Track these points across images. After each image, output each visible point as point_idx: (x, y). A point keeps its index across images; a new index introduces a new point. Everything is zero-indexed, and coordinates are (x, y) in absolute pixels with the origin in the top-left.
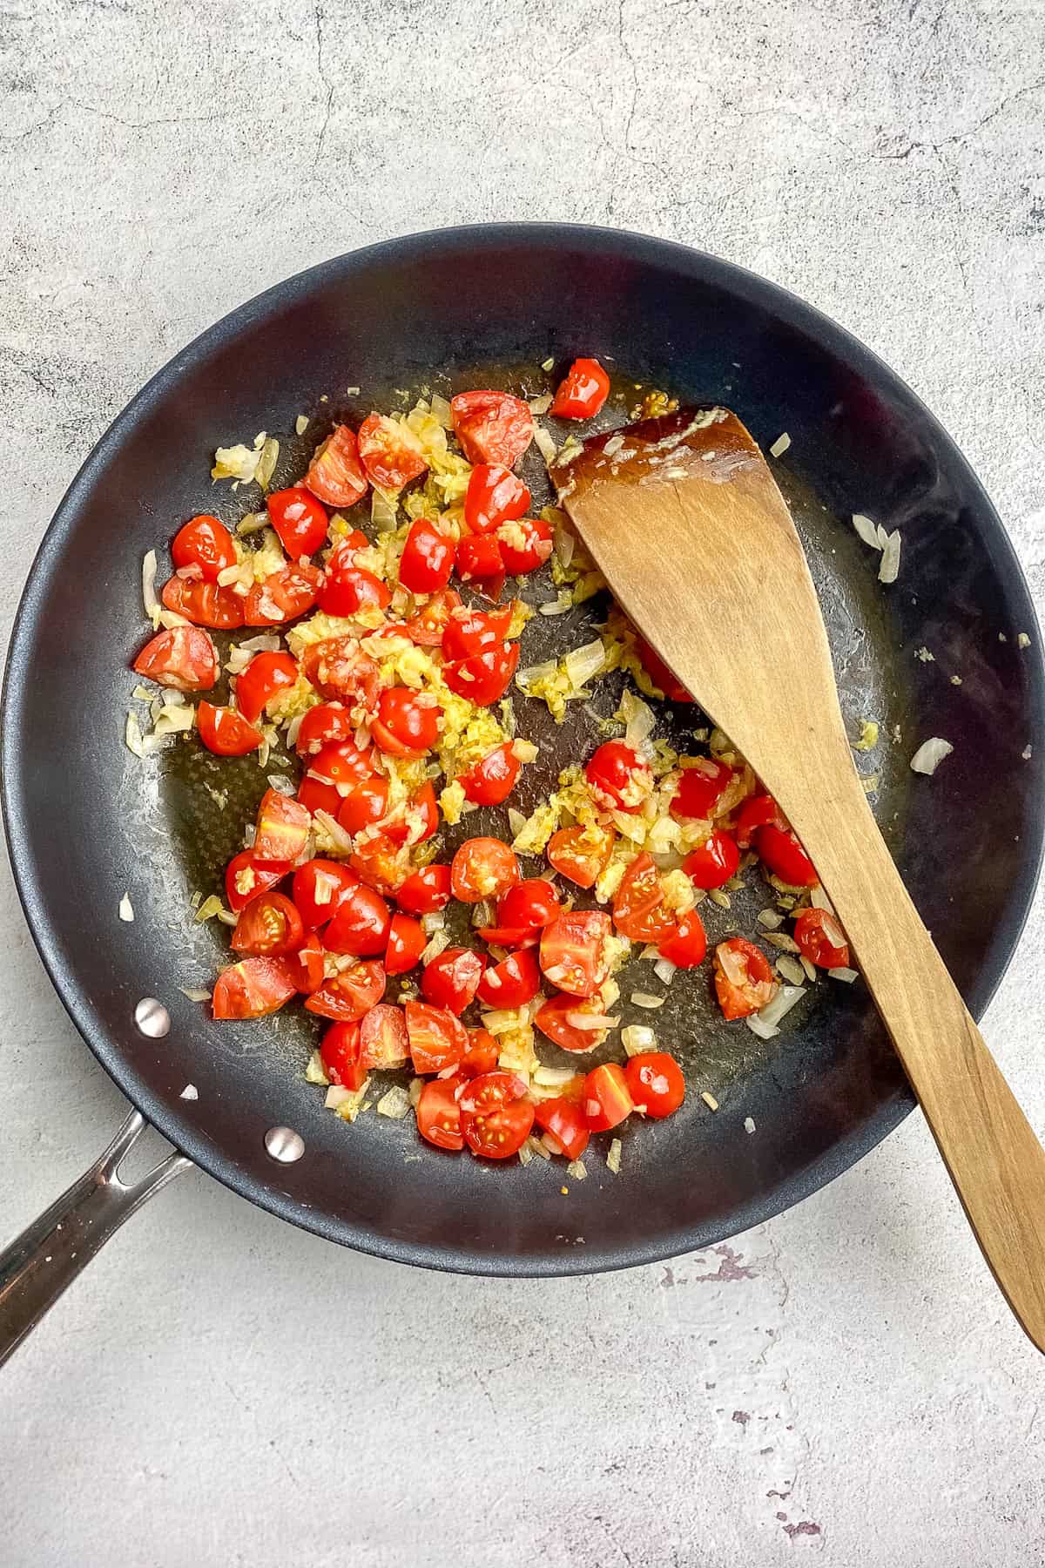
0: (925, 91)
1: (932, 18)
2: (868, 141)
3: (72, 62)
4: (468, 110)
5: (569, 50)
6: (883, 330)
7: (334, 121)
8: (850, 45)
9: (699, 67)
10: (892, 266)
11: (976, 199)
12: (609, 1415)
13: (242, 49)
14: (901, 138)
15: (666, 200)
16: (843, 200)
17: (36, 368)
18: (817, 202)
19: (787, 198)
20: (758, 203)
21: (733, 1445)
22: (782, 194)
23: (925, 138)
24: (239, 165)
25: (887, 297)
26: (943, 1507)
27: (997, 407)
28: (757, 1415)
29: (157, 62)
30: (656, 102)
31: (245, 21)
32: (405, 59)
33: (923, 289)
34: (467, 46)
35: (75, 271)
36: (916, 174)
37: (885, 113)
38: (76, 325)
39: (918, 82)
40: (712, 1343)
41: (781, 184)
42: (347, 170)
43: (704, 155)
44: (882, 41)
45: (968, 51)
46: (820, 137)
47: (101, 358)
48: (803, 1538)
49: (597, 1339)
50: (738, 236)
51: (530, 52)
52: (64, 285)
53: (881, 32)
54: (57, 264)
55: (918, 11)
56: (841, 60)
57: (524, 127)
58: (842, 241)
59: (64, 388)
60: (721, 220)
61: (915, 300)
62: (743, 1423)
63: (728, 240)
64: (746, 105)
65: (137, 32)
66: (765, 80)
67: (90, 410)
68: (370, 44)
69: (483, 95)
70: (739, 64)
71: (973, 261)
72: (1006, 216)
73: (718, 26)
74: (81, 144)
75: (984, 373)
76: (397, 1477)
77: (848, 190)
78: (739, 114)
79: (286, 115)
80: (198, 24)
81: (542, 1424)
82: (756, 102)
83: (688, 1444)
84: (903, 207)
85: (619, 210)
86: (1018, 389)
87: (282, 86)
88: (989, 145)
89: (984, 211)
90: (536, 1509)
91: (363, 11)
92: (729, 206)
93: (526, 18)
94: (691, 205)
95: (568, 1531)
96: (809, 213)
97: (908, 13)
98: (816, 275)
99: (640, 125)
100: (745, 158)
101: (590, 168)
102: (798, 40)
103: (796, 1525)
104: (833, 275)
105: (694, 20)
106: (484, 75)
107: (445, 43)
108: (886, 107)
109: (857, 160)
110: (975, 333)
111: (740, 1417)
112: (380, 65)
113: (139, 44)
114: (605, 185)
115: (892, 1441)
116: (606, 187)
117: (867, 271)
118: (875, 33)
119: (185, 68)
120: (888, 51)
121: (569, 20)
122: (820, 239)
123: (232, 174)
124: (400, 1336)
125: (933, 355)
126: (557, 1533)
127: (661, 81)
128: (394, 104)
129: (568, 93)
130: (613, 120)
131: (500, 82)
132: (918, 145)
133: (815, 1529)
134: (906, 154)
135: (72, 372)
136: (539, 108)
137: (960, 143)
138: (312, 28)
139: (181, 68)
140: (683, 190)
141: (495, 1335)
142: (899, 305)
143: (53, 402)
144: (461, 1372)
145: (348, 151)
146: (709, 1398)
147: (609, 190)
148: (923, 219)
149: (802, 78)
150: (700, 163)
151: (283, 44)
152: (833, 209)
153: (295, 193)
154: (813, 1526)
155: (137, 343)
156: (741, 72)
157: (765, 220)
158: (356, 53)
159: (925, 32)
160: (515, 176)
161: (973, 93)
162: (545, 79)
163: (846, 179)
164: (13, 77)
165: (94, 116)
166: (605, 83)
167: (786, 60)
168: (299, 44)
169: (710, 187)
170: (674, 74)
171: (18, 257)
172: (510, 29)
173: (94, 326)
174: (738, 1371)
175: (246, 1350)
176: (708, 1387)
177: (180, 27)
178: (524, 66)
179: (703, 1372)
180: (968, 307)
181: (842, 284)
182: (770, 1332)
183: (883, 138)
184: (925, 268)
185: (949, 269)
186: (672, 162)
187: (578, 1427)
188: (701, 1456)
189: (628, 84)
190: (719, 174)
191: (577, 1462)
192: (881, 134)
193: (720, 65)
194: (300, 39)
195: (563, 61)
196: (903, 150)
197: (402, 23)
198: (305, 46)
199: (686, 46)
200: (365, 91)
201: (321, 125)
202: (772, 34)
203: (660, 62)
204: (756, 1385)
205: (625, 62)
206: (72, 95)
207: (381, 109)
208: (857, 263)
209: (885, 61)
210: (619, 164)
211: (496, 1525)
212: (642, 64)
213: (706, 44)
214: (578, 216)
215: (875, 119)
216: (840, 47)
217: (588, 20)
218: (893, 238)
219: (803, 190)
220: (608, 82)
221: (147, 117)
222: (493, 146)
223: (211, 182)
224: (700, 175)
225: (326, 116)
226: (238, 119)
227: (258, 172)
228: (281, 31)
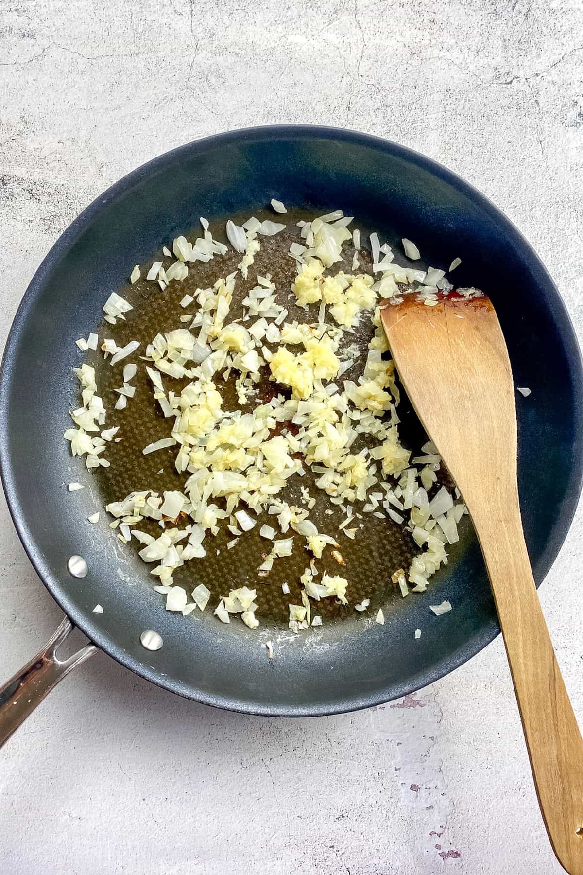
0: (521, 49)
1: (524, 11)
2: (491, 74)
3: (56, 24)
4: (272, 54)
5: (327, 23)
6: (498, 176)
7: (199, 58)
8: (480, 24)
9: (398, 34)
10: (502, 141)
11: (549, 107)
12: (339, 785)
13: (150, 18)
14: (508, 74)
15: (379, 104)
16: (476, 107)
17: (30, 187)
18: (461, 107)
19: (445, 104)
20: (429, 107)
21: (411, 804)
22: (443, 102)
23: (521, 74)
24: (146, 80)
25: (500, 158)
27: (560, 219)
28: (424, 786)
29: (102, 24)
30: (374, 51)
31: (152, 4)
32: (238, 26)
33: (520, 155)
34: (272, 20)
35: (54, 135)
36: (516, 93)
37: (498, 60)
38: (53, 165)
39: (517, 44)
40: (399, 744)
41: (442, 97)
42: (205, 84)
43: (401, 80)
44: (498, 22)
45: (544, 29)
46: (464, 72)
47: (66, 182)
48: (451, 860)
49: (333, 742)
50: (418, 124)
51: (306, 24)
52: (47, 142)
53: (497, 17)
54: (44, 131)
55: (517, 7)
56: (475, 32)
57: (302, 64)
58: (475, 128)
59: (45, 199)
60: (410, 115)
61: (515, 160)
62: (417, 791)
63: (413, 126)
64: (424, 55)
65: (92, 8)
66: (434, 41)
67: (59, 210)
68: (219, 18)
69: (280, 46)
70: (420, 33)
72: (565, 117)
73: (408, 12)
74: (59, 67)
75: (553, 201)
76: (216, 821)
77: (480, 100)
78: (420, 59)
79: (173, 54)
80: (126, 5)
81: (301, 790)
82: (429, 53)
83: (385, 803)
84: (509, 111)
85: (354, 109)
86: (572, 210)
87: (170, 39)
88: (556, 78)
89: (553, 113)
90: (296, 841)
92: (414, 107)
93: (304, 6)
94: (393, 107)
95: (314, 854)
96: (457, 113)
97: (511, 8)
98: (461, 146)
99: (366, 64)
100: (423, 82)
101: (338, 86)
102: (452, 21)
103: (447, 852)
104: (470, 147)
105: (396, 9)
106: (281, 35)
107: (260, 18)
108: (500, 57)
109: (484, 85)
110: (548, 179)
111: (415, 788)
112: (224, 29)
113: (93, 14)
114: (346, 96)
115: (502, 803)
117: (489, 144)
118: (494, 19)
119: (118, 28)
120: (501, 27)
121: (329, 8)
122: (464, 127)
123: (141, 84)
124: (219, 737)
125: (525, 190)
126: (308, 855)
127: (377, 41)
128: (232, 50)
129: (327, 46)
130: (352, 61)
131: (290, 39)
132: (517, 78)
133: (457, 855)
134: (511, 82)
135: (50, 190)
136: (311, 53)
137: (540, 77)
138: (188, 9)
139: (116, 28)
140: (389, 98)
141: (274, 737)
142: (506, 163)
143: (39, 206)
144: (255, 759)
145: (206, 74)
146: (397, 776)
147: (349, 98)
148: (519, 117)
149: (454, 41)
150: (398, 84)
151: (172, 17)
152: (471, 110)
153: (176, 96)
154: (457, 853)
155: (86, 175)
156: (421, 37)
157: (434, 116)
158: (211, 23)
159: (521, 19)
160: (298, 89)
161: (547, 50)
162: (314, 38)
163: (478, 95)
164: (23, 31)
165: (67, 53)
166: (347, 41)
167: (445, 31)
168: (180, 17)
169: (404, 97)
170: (384, 36)
171: (22, 127)
172: (296, 13)
173: (62, 165)
174: (413, 760)
175: (130, 745)
176: (396, 770)
177: (116, 7)
178: (303, 31)
179: (394, 761)
180: (544, 164)
181: (475, 151)
182: (432, 738)
183: (498, 74)
184: (521, 143)
185: (534, 144)
186: (383, 83)
187: (321, 792)
188: (392, 810)
189: (359, 42)
190: (409, 90)
191: (320, 813)
192: (497, 71)
193: (410, 33)
194: (181, 14)
195: (324, 29)
196: (509, 80)
197: (238, 7)
198: (183, 18)
199: (391, 23)
200: (216, 43)
201: (191, 60)
202: (438, 17)
203: (377, 30)
204: (424, 769)
205: (358, 30)
206: (56, 41)
207: (225, 52)
208: (484, 140)
209: (499, 33)
210: (354, 84)
211: (273, 850)
212: (367, 31)
213: (402, 22)
214: (332, 112)
215: (494, 63)
216: (475, 25)
217: (338, 7)
218: (504, 126)
219: (454, 100)
220: (348, 40)
221: (96, 54)
222: (285, 73)
223: (130, 89)
224: (398, 91)
225: (194, 55)
226: (146, 56)
227: (156, 85)
228: (171, 10)
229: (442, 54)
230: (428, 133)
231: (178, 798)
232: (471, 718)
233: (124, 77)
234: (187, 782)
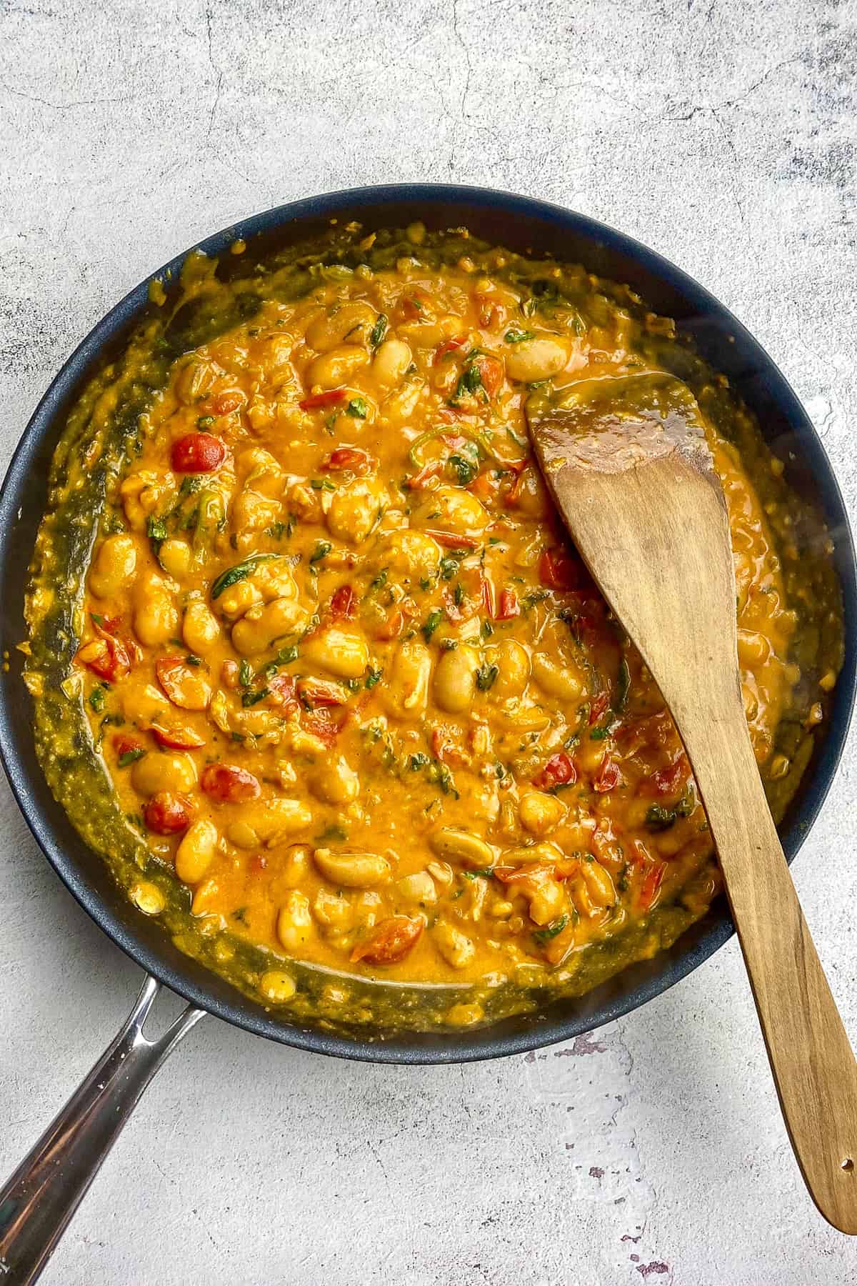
1: (707, 9)
2: (658, 107)
4: (333, 89)
5: (414, 40)
7: (223, 100)
8: (640, 31)
9: (519, 51)
10: (683, 205)
11: (748, 151)
12: (484, 1175)
13: (147, 44)
14: (685, 103)
15: (497, 156)
16: (640, 154)
18: (619, 156)
19: (595, 153)
20: (571, 158)
21: (591, 1197)
22: (591, 150)
23: (705, 103)
24: (146, 137)
25: (680, 231)
26: (772, 1243)
27: (773, 317)
28: (610, 1169)
29: (76, 56)
30: (485, 79)
31: (149, 22)
32: (280, 49)
33: (709, 224)
34: (330, 38)
35: (12, 225)
36: (699, 132)
37: (671, 84)
38: (12, 269)
39: (697, 59)
40: (570, 1109)
41: (590, 142)
42: (235, 139)
43: (527, 120)
44: (669, 27)
45: (736, 34)
46: (620, 104)
47: (33, 295)
48: (654, 1276)
49: (471, 1110)
50: (557, 185)
51: (382, 42)
53: (666, 20)
56: (634, 44)
57: (379, 102)
58: (641, 186)
60: (542, 172)
61: (703, 232)
62: (599, 1177)
63: (549, 188)
64: (559, 81)
65: (60, 32)
66: (573, 61)
67: (25, 338)
68: (251, 38)
69: (344, 77)
70: (552, 48)
71: (748, 200)
72: (773, 164)
73: (533, 18)
74: (15, 122)
75: (762, 290)
76: (304, 1236)
77: (645, 145)
78: (553, 87)
79: (184, 96)
80: (110, 25)
81: (427, 1186)
82: (567, 78)
83: (552, 1198)
84: (690, 159)
85: (459, 166)
86: (790, 302)
87: (180, 73)
88: (757, 108)
89: (756, 159)
90: (423, 1260)
91: (244, 11)
92: (548, 160)
93: (378, 15)
94: (517, 161)
95: (452, 1279)
96: (613, 165)
97: (686, 4)
98: (621, 214)
99: (474, 98)
100: (560, 122)
101: (434, 132)
102: (599, 28)
103: (648, 1265)
104: (635, 214)
105: (514, 14)
106: (345, 61)
107: (313, 36)
108: (672, 79)
109: (651, 122)
110: (753, 258)
111: (596, 1172)
112: (260, 55)
113: (61, 41)
114: (447, 147)
115: (726, 1188)
116: (447, 148)
117: (663, 210)
118: (661, 22)
119: (100, 60)
120: (672, 35)
121: (414, 16)
122: (624, 185)
123: (139, 143)
124: (302, 1113)
125: (720, 276)
126: (443, 1280)
127: (489, 63)
128: (272, 86)
129: (414, 74)
130: (452, 94)
131: (359, 66)
132: (699, 109)
133: (663, 1268)
134: (690, 117)
135: (9, 307)
136: (391, 86)
137: (733, 106)
138: (204, 26)
139: (96, 61)
140: (510, 150)
141: (384, 1109)
142: (690, 236)
144: (357, 1143)
145: (235, 124)
146: (569, 1157)
147: (450, 150)
148: (706, 168)
149: (603, 58)
150: (523, 127)
151: (180, 39)
152: (633, 161)
153: (192, 158)
154: (662, 1265)
155: (63, 283)
156: (554, 54)
157: (578, 171)
158: (239, 46)
159: (701, 20)
160: (373, 141)
161: (742, 65)
162: (395, 62)
163: (642, 138)
165: (26, 100)
166: (444, 65)
167: (589, 44)
168: (193, 39)
169: (532, 145)
170: (499, 56)
172: (365, 26)
173: (27, 270)
174: (593, 1132)
175: (170, 1132)
176: (567, 1147)
177: (95, 28)
178: (377, 53)
179: (564, 1134)
180: (746, 237)
181: (643, 221)
182: (619, 1098)
183: (671, 104)
184: (710, 206)
185: (729, 207)
186: (500, 126)
187: (458, 1187)
188: (564, 1208)
189: (462, 65)
190: (539, 135)
191: (458, 1218)
192: (669, 101)
193: (537, 49)
194: (193, 35)
195: (409, 49)
196: (688, 113)
197: (278, 22)
198: (197, 41)
199: (508, 34)
200: (248, 76)
201: (213, 103)
202: (579, 22)
203: (488, 47)
204: (608, 1144)
205: (460, 49)
206: (8, 84)
207: (262, 89)
208: (655, 204)
209: (670, 43)
210: (457, 129)
211: (390, 1276)
212: (473, 49)
213: (525, 33)
214: (426, 172)
215: (663, 89)
216: (633, 33)
217: (428, 15)
218: (683, 183)
219: (608, 146)
220: (446, 64)
221: (69, 100)
222: (354, 117)
223: (123, 151)
224: (524, 137)
225: (216, 96)
226: (143, 101)
227: (161, 142)
228: (178, 29)
229: (587, 78)
230: (571, 197)
231: (246, 1207)
232: (675, 1065)
233: (113, 133)
234: (257, 1182)
